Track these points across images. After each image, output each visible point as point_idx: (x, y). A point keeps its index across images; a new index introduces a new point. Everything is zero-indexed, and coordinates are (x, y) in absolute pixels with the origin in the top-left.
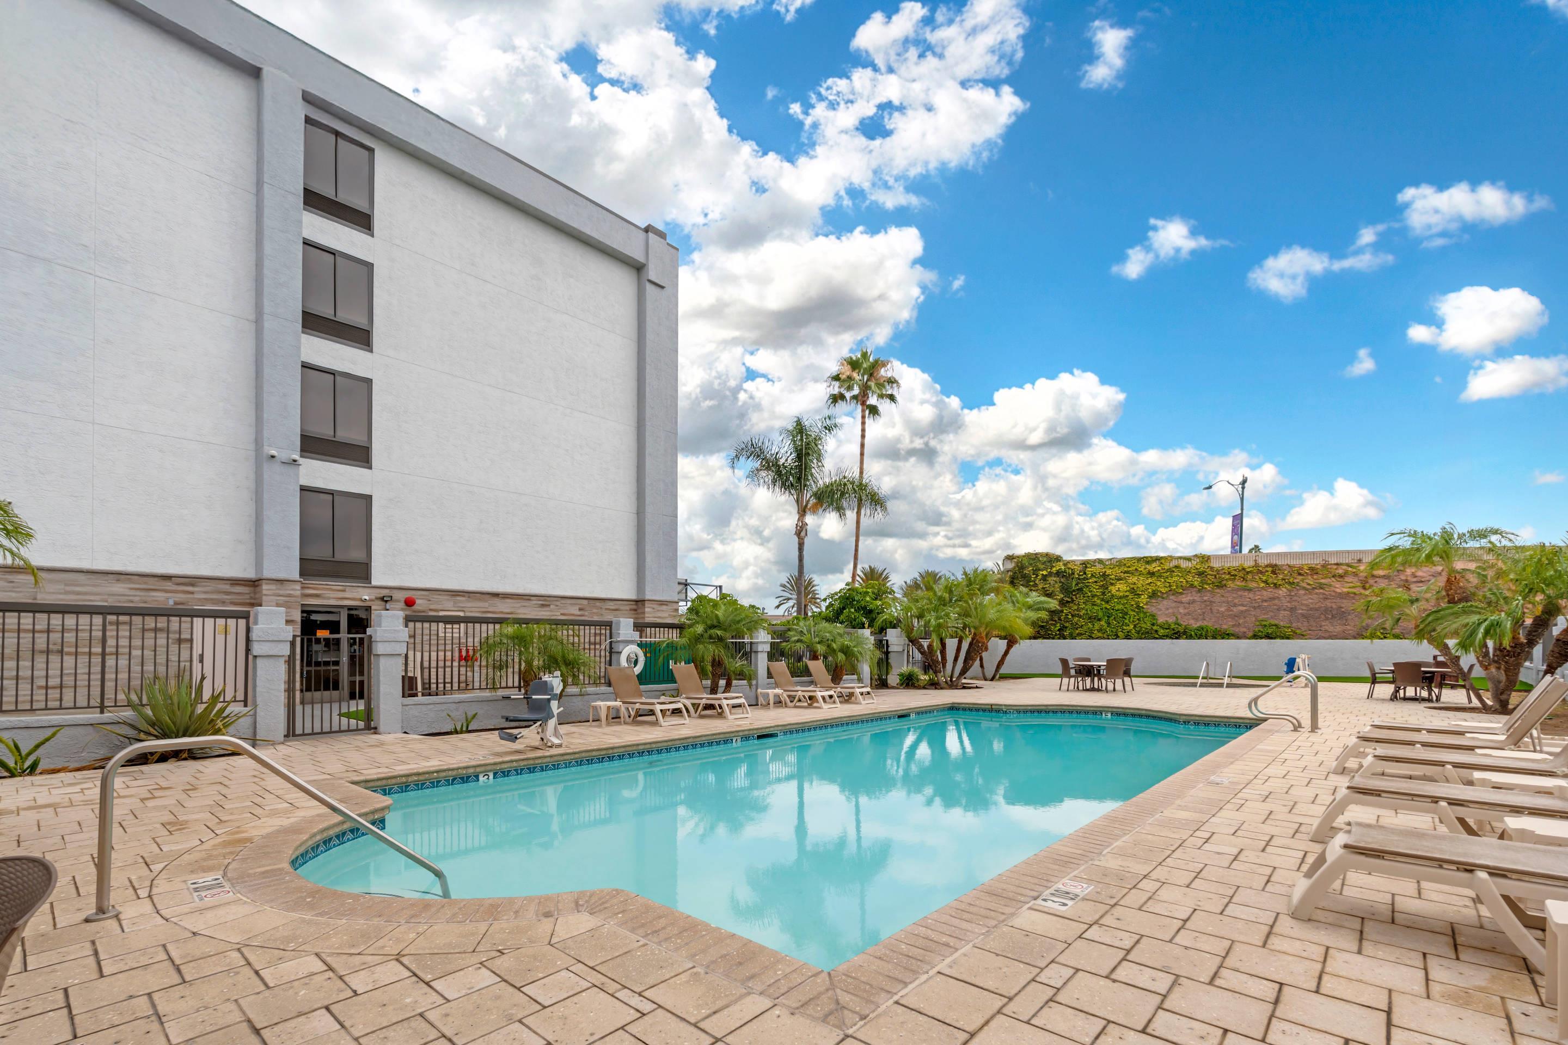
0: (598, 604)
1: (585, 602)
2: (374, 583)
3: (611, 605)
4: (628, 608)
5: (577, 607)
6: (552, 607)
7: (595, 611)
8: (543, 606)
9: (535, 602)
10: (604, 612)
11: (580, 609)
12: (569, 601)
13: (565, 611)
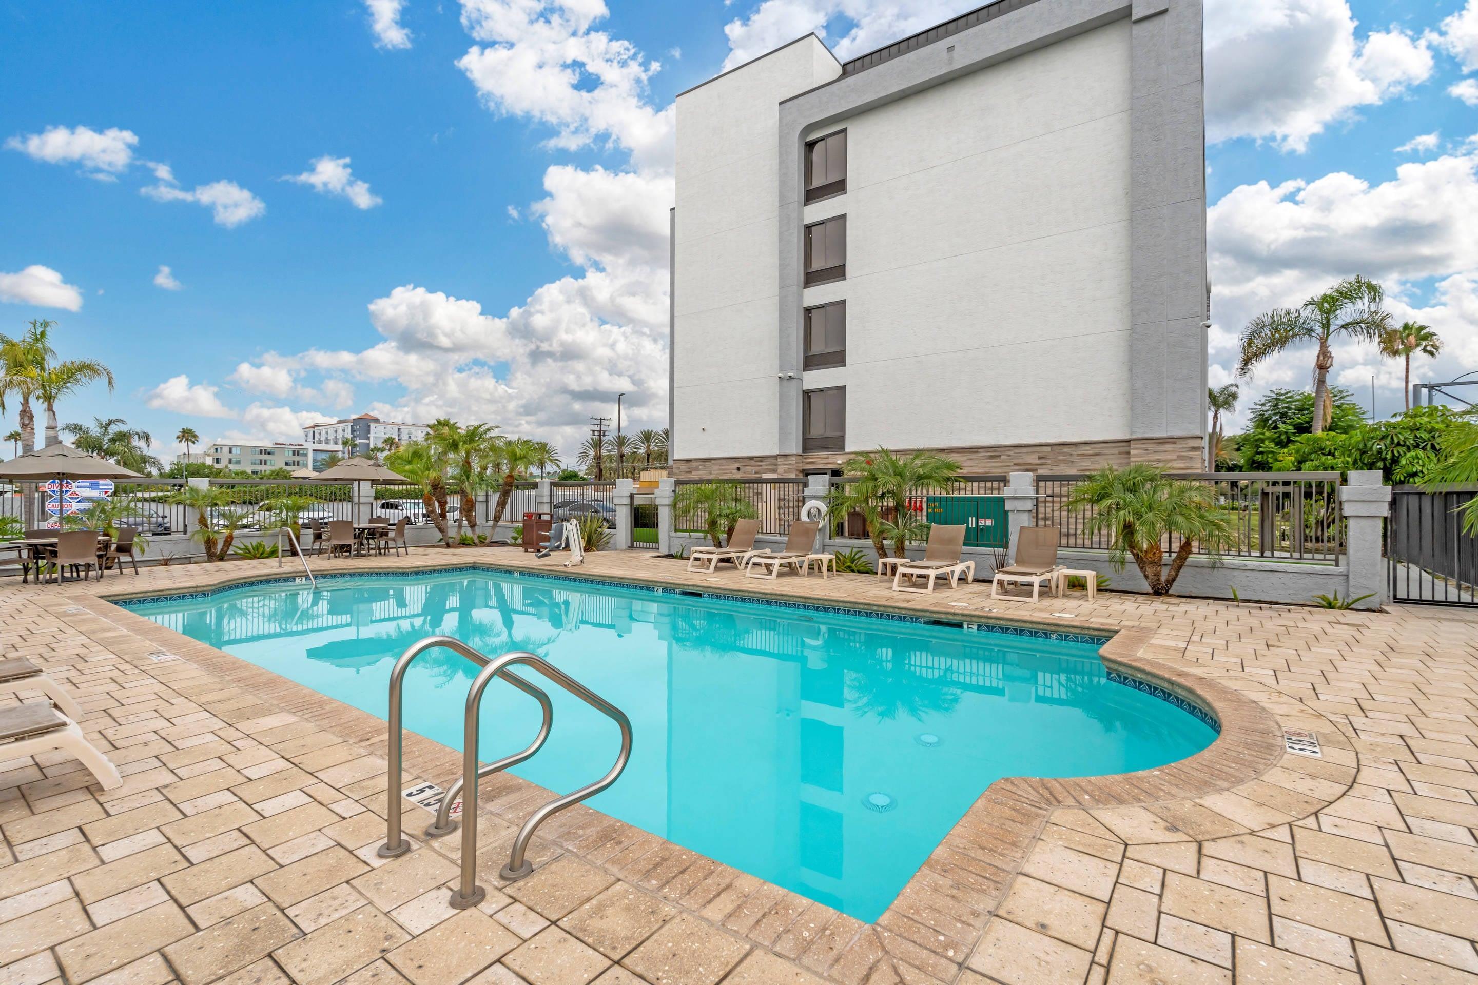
0: (1066, 450)
1: (1048, 449)
2: (847, 450)
3: (1088, 450)
4: (1116, 451)
5: (1036, 456)
6: (1003, 457)
7: (1061, 458)
8: (992, 457)
9: (983, 454)
10: (1075, 458)
11: (1040, 458)
12: (1025, 450)
13: (1020, 461)
